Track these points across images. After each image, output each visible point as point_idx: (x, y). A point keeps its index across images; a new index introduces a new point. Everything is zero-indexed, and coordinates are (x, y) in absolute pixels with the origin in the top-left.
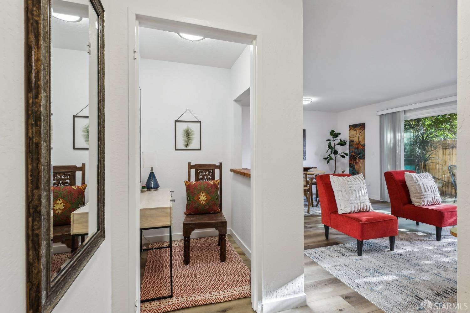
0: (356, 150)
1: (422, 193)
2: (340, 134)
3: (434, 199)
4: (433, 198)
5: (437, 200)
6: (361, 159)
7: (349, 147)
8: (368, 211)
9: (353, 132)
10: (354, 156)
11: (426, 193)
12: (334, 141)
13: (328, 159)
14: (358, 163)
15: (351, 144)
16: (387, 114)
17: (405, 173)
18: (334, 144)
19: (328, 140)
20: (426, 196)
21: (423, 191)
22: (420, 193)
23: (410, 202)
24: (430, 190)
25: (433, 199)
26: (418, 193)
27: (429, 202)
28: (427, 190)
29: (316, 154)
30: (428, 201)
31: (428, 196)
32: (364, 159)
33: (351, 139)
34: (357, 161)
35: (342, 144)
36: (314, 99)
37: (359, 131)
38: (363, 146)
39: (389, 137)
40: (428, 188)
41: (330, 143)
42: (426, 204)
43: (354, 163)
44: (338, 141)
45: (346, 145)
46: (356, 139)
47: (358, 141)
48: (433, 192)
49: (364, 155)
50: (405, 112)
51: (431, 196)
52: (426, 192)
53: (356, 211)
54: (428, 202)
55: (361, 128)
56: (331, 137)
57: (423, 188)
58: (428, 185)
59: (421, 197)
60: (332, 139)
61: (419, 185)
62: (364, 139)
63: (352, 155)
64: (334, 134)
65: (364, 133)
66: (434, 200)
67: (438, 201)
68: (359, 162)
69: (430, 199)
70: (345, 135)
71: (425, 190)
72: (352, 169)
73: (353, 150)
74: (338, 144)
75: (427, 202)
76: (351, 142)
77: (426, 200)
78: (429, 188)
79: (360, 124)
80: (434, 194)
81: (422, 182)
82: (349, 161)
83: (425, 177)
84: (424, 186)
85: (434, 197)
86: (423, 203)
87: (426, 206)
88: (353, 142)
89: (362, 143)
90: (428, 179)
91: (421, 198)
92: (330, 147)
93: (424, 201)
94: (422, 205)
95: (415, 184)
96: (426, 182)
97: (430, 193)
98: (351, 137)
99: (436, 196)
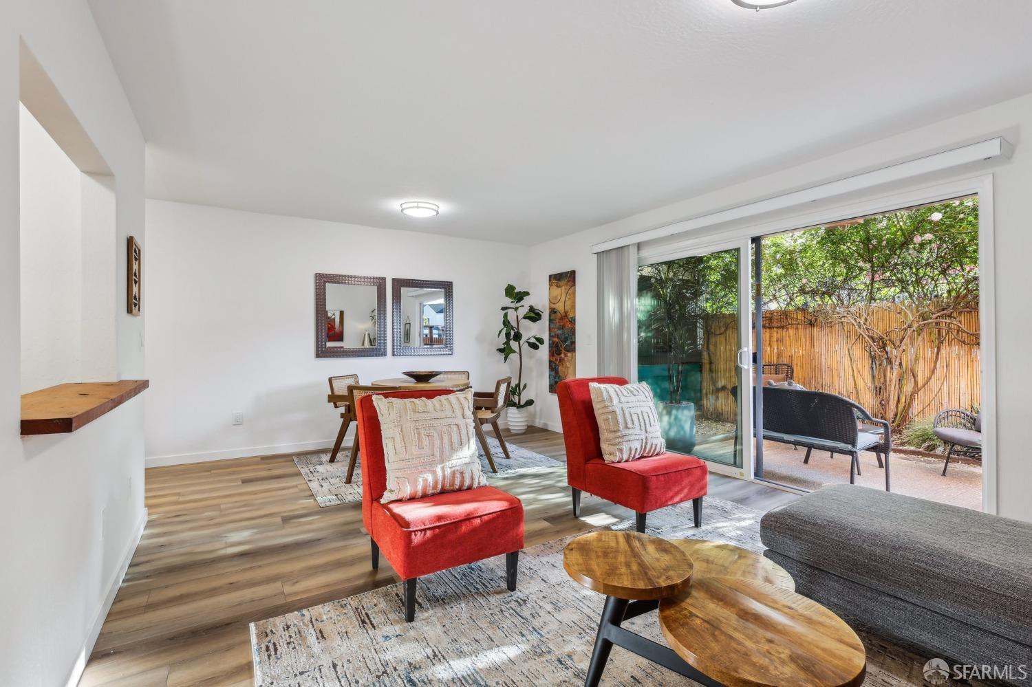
0: (560, 332)
1: (619, 431)
2: (527, 294)
3: (646, 443)
4: (644, 441)
5: (654, 446)
6: (568, 351)
7: (550, 325)
8: (469, 488)
9: (556, 291)
10: (557, 346)
11: (627, 432)
12: (516, 309)
13: (505, 351)
14: (564, 359)
15: (552, 318)
16: (609, 250)
17: (590, 383)
18: (517, 316)
19: (504, 309)
20: (626, 438)
21: (621, 426)
22: (614, 431)
23: (599, 454)
24: (636, 423)
25: (644, 445)
26: (612, 432)
27: (633, 453)
28: (630, 425)
29: (480, 339)
30: (631, 450)
31: (631, 438)
32: (573, 350)
33: (553, 306)
34: (562, 355)
35: (534, 316)
36: (444, 208)
37: (565, 289)
38: (573, 321)
39: (611, 304)
40: (632, 420)
41: (506, 315)
42: (625, 457)
43: (556, 360)
44: (523, 311)
45: (540, 319)
46: (560, 307)
47: (563, 311)
48: (643, 428)
49: (573, 343)
50: (639, 246)
51: (637, 437)
52: (627, 427)
53: (430, 491)
54: (630, 453)
55: (568, 281)
56: (508, 302)
57: (623, 418)
58: (633, 411)
59: (617, 441)
60: (513, 305)
61: (614, 412)
62: (573, 307)
63: (553, 342)
64: (516, 295)
65: (574, 293)
66: (645, 448)
67: (655, 449)
68: (566, 359)
69: (637, 445)
70: (540, 297)
71: (626, 424)
72: (553, 373)
73: (556, 330)
74: (525, 318)
75: (628, 452)
76: (553, 311)
77: (625, 447)
78: (635, 418)
79: (567, 273)
80: (646, 432)
81: (621, 405)
82: (550, 356)
83: (631, 392)
84: (624, 414)
85: (646, 439)
86: (618, 455)
87: (626, 461)
88: (555, 312)
89: (571, 315)
90: (639, 398)
91: (616, 444)
92: (506, 323)
93: (621, 451)
94: (617, 459)
95: (607, 410)
96: (630, 405)
97: (637, 431)
98: (552, 301)
99: (649, 436)
